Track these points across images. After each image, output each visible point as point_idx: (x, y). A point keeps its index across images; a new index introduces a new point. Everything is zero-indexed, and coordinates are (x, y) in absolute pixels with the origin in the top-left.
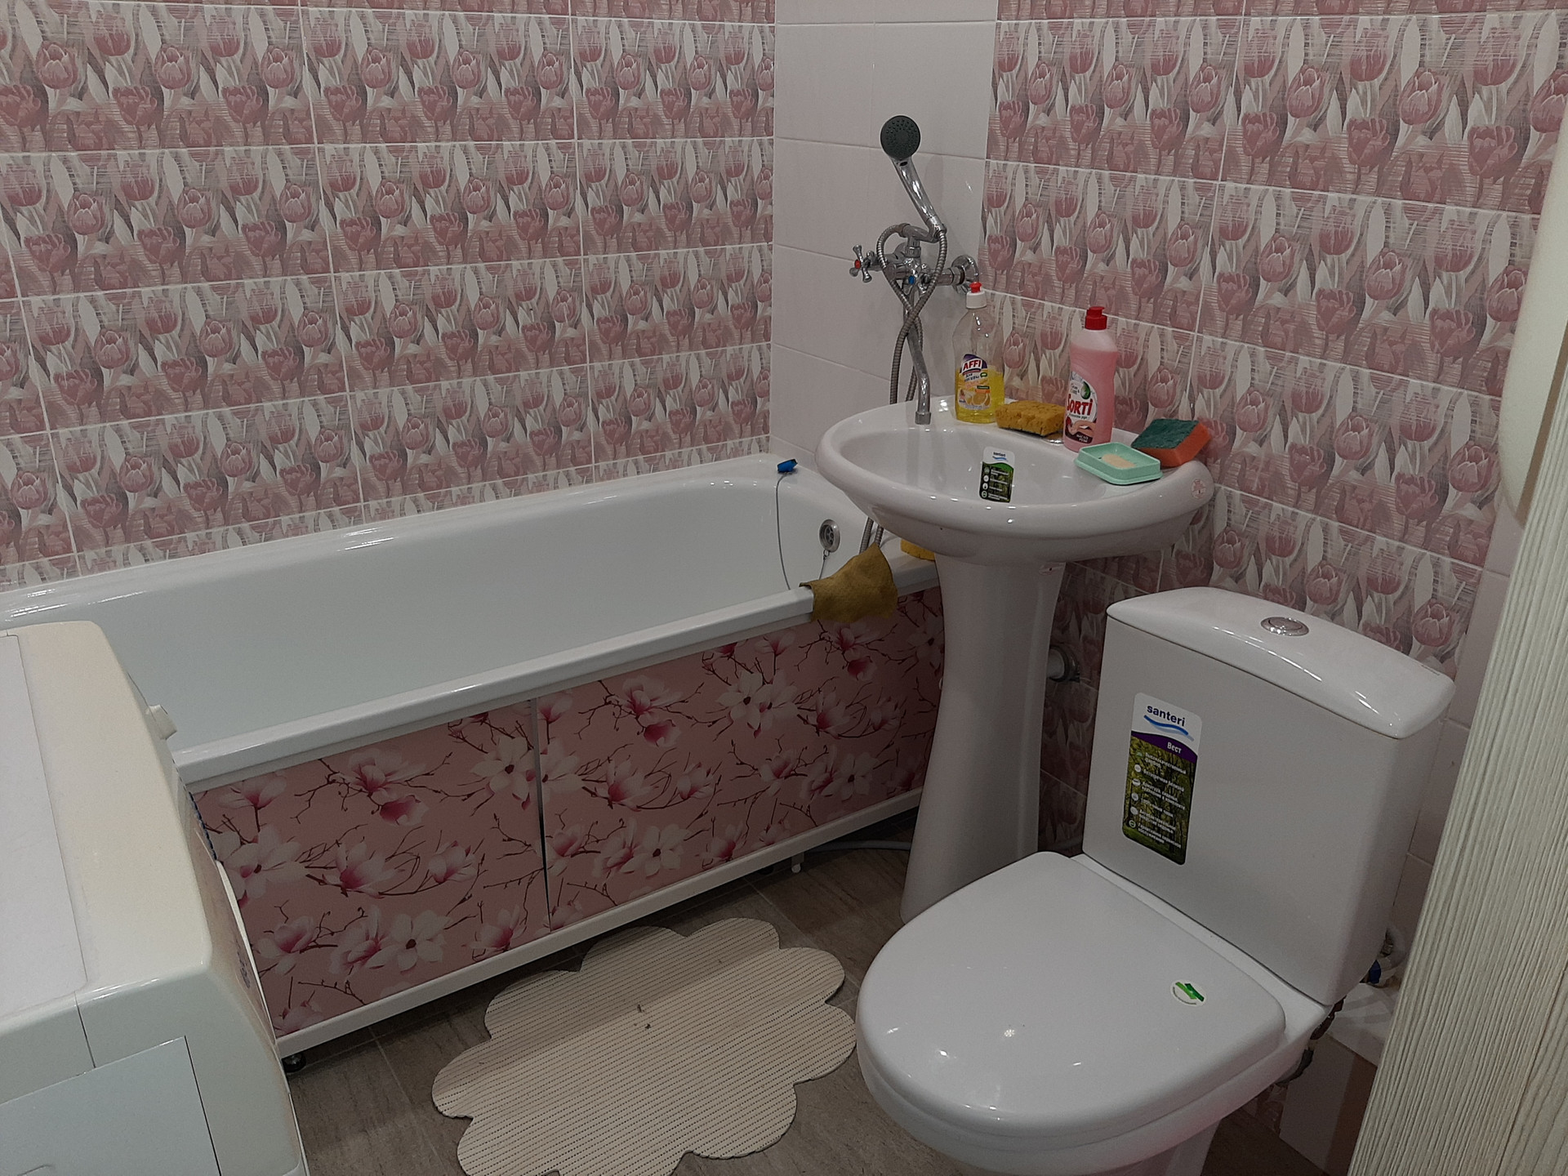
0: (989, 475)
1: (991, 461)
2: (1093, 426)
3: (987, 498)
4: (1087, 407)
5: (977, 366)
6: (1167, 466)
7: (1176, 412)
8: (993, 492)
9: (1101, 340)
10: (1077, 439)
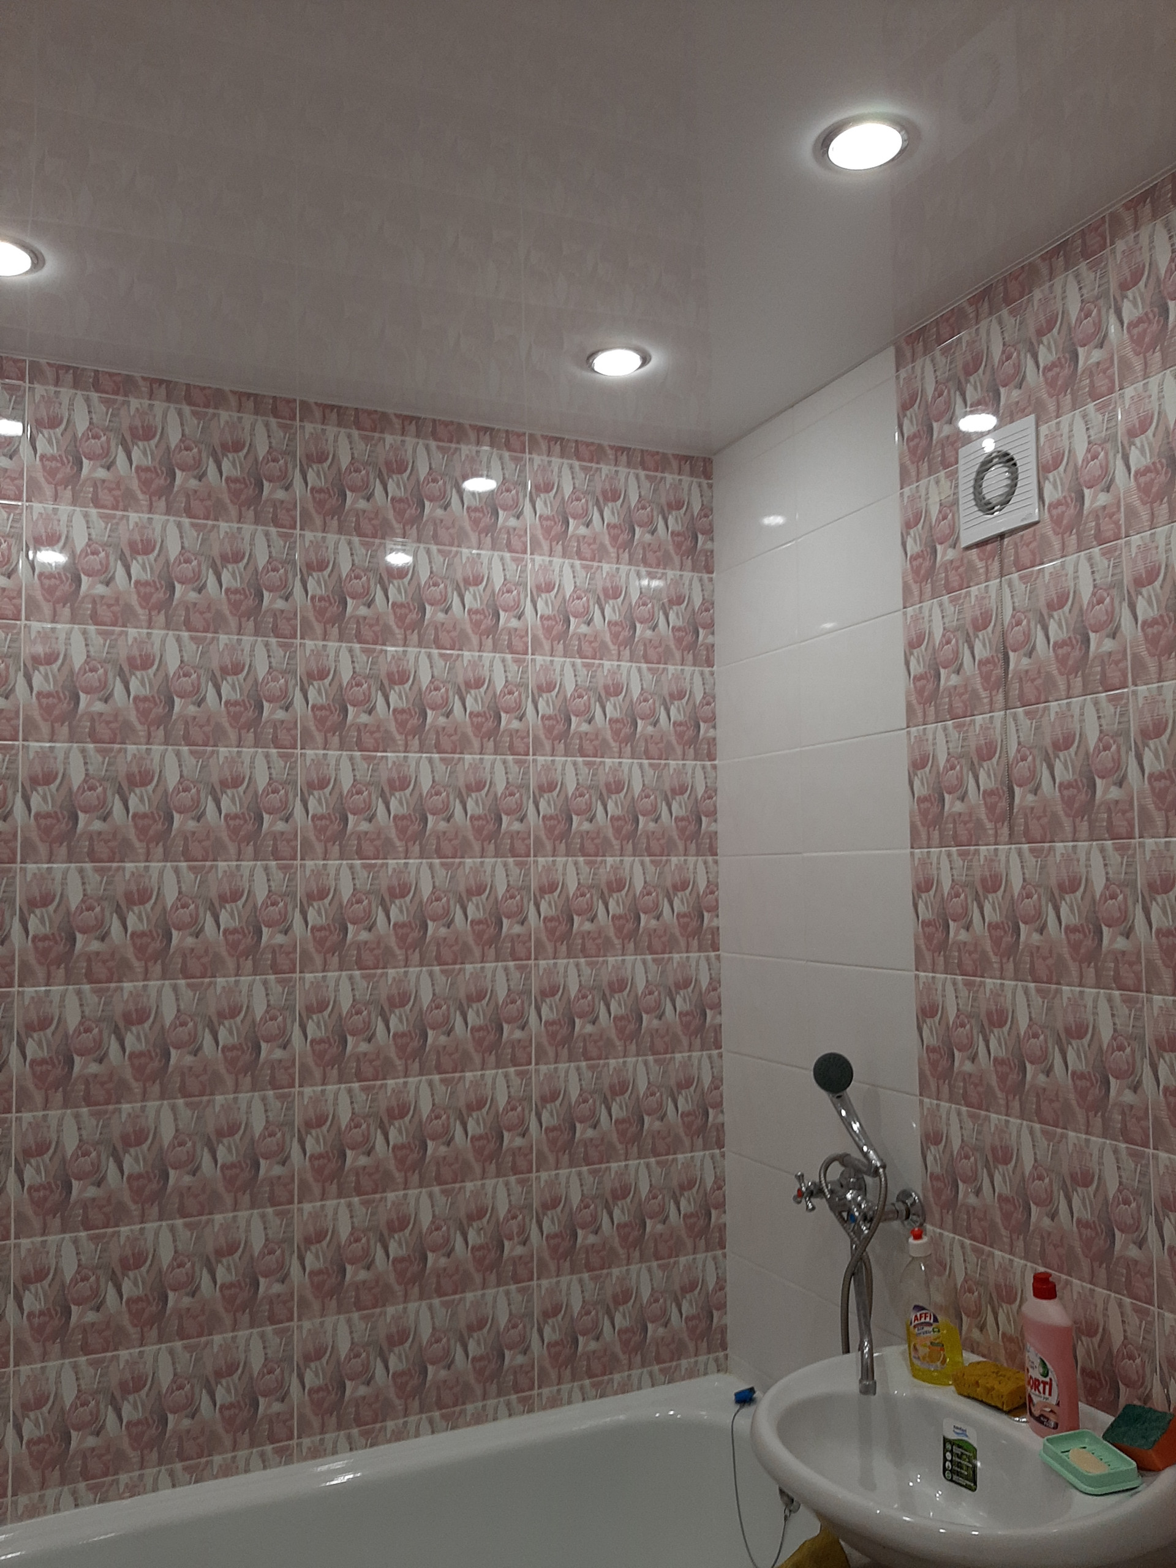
0: (951, 1451)
1: (952, 1436)
2: (1056, 1409)
3: (951, 1480)
4: (1047, 1387)
5: (928, 1320)
6: (1146, 1468)
7: (1148, 1398)
8: (958, 1474)
9: (1051, 1312)
10: (1042, 1423)
